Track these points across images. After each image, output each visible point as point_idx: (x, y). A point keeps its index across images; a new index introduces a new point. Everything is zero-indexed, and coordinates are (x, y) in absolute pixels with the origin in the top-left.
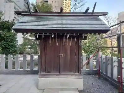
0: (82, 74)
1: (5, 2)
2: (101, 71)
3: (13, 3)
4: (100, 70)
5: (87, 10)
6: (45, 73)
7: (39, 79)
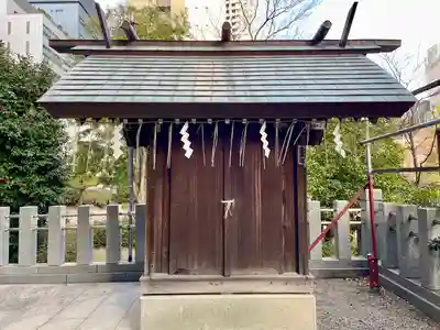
0: (311, 276)
1: (9, 14)
2: (379, 263)
3: (41, 15)
4: (376, 260)
5: (324, 30)
6: (164, 275)
7: (142, 298)
